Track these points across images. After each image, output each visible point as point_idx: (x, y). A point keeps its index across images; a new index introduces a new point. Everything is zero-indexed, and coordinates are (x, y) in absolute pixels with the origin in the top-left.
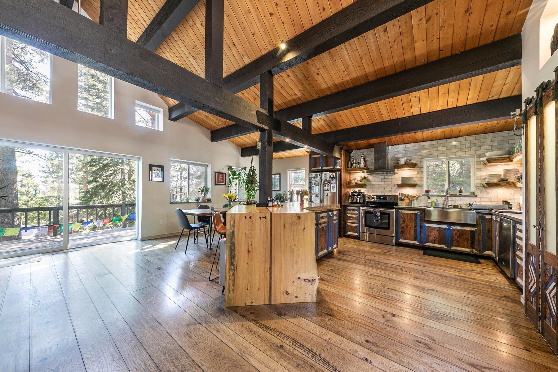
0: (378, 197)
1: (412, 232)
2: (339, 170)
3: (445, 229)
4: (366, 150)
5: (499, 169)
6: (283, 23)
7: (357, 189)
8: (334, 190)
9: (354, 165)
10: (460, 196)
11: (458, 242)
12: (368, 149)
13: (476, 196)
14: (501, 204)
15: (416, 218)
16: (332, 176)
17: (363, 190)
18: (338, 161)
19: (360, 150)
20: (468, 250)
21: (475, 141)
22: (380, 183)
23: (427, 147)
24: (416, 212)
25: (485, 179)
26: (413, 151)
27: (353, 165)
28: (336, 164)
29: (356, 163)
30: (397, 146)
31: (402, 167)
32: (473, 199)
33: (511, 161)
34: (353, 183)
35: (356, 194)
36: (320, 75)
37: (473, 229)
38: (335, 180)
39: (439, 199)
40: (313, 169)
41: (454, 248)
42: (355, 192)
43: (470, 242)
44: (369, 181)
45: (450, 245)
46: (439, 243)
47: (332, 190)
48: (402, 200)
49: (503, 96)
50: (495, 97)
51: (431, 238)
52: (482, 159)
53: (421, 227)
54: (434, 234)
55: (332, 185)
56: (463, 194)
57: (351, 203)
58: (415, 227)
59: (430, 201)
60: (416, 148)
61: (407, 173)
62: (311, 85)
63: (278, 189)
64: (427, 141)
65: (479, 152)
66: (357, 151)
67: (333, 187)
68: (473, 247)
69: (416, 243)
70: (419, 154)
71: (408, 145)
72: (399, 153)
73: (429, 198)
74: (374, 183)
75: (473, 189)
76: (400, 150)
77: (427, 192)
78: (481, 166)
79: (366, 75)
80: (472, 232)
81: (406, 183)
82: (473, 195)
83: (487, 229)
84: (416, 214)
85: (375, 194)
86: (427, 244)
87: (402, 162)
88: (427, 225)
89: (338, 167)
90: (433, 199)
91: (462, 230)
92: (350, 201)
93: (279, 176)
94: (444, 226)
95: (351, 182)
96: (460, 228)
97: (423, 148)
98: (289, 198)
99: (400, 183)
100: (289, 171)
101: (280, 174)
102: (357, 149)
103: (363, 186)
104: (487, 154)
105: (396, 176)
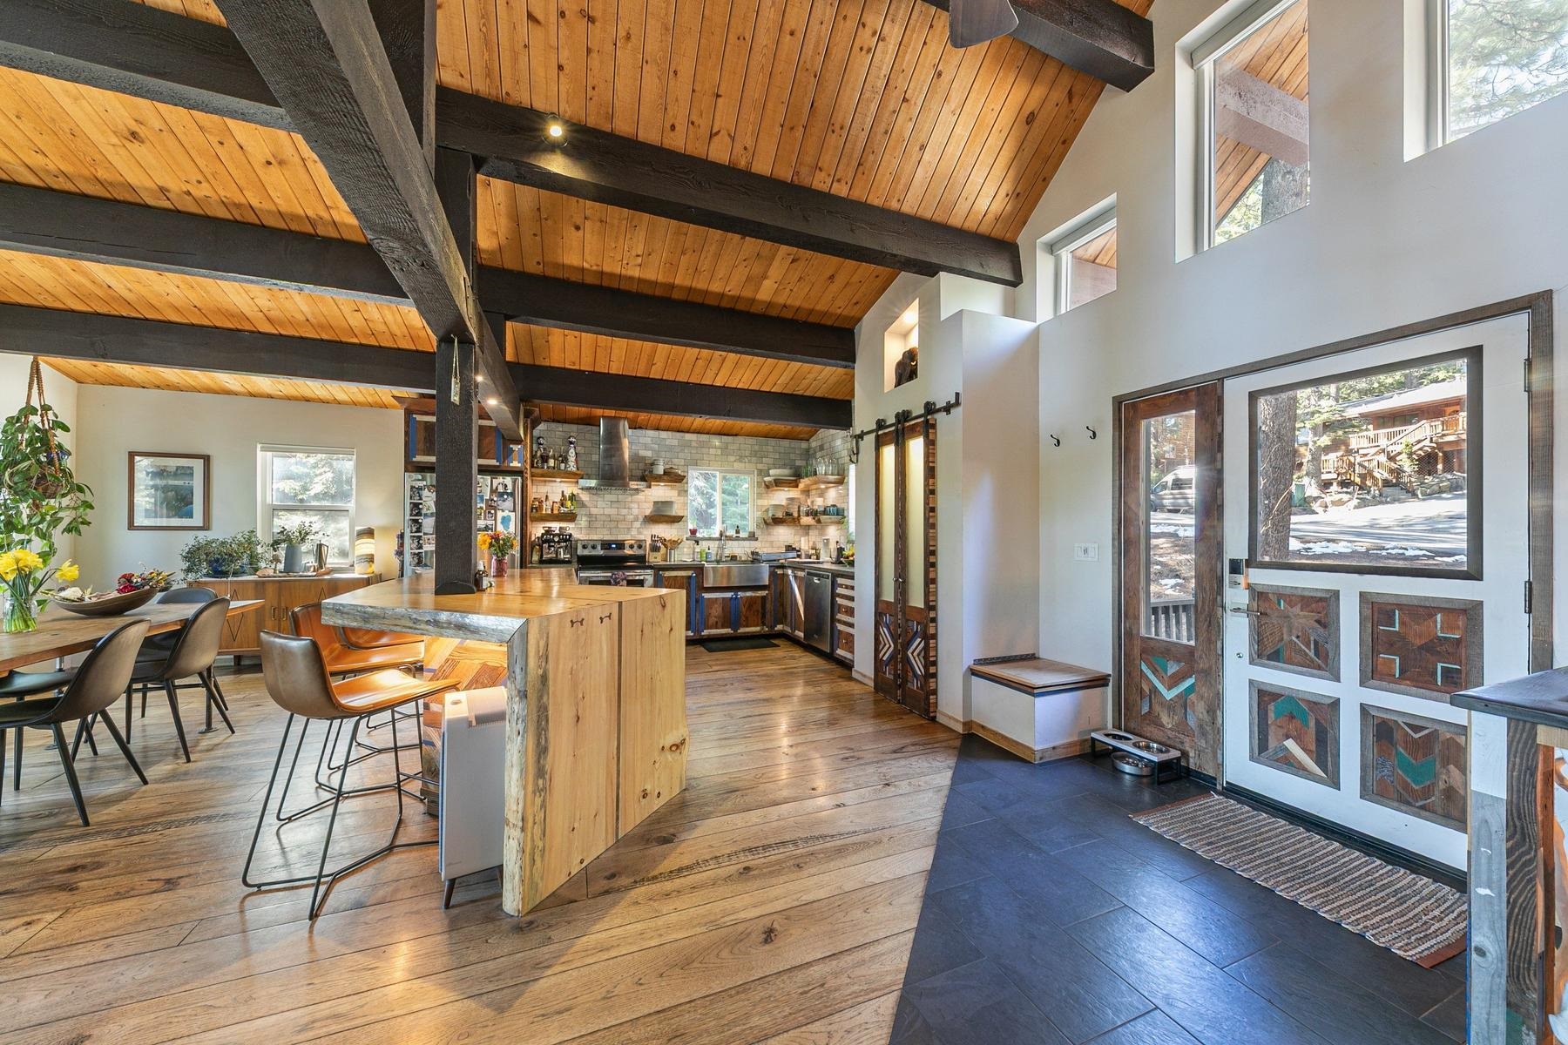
0: (606, 545)
2: (520, 473)
3: (730, 599)
4: (574, 427)
5: (781, 497)
6: (560, 68)
7: (556, 526)
8: (506, 526)
9: (551, 463)
10: (738, 538)
11: (747, 618)
12: (581, 427)
13: (757, 539)
14: (783, 550)
15: (689, 584)
16: (501, 489)
17: (570, 528)
18: (516, 448)
19: (560, 425)
20: (758, 629)
21: (756, 448)
22: (607, 511)
23: (694, 444)
24: (689, 573)
25: (767, 511)
26: (670, 448)
27: (547, 462)
28: (508, 454)
29: (554, 457)
30: (644, 431)
31: (658, 478)
32: (753, 543)
33: (797, 487)
34: (546, 509)
35: (556, 539)
36: (581, 232)
37: (764, 593)
38: (510, 498)
39: (712, 544)
40: (419, 458)
41: (742, 630)
42: (548, 532)
43: (760, 615)
44: (583, 505)
45: (735, 627)
46: (723, 627)
48: (655, 549)
49: (808, 393)
50: (800, 393)
51: (712, 620)
52: (767, 479)
53: (697, 601)
54: (716, 611)
55: (500, 514)
56: (742, 535)
57: (542, 562)
59: (698, 549)
60: (675, 442)
61: (660, 492)
63: (197, 520)
64: (693, 433)
65: (760, 466)
66: (553, 425)
67: (505, 520)
68: (763, 624)
70: (681, 455)
71: (664, 434)
72: (646, 447)
73: (697, 542)
74: (594, 511)
75: (753, 527)
76: (648, 441)
77: (693, 532)
78: (763, 489)
79: (672, 286)
80: (764, 598)
81: (661, 515)
82: (752, 537)
83: (778, 591)
84: (690, 577)
85: (595, 537)
86: (706, 632)
87: (660, 470)
88: (707, 596)
89: (515, 464)
90: (704, 544)
91: (751, 597)
92: (536, 558)
93: (198, 465)
94: (729, 595)
95: (540, 507)
96: (749, 594)
97: (688, 445)
98: (276, 559)
99: (648, 512)
100: (263, 449)
101: (207, 459)
102: (554, 421)
103: (571, 517)
104: (772, 472)
105: (641, 497)
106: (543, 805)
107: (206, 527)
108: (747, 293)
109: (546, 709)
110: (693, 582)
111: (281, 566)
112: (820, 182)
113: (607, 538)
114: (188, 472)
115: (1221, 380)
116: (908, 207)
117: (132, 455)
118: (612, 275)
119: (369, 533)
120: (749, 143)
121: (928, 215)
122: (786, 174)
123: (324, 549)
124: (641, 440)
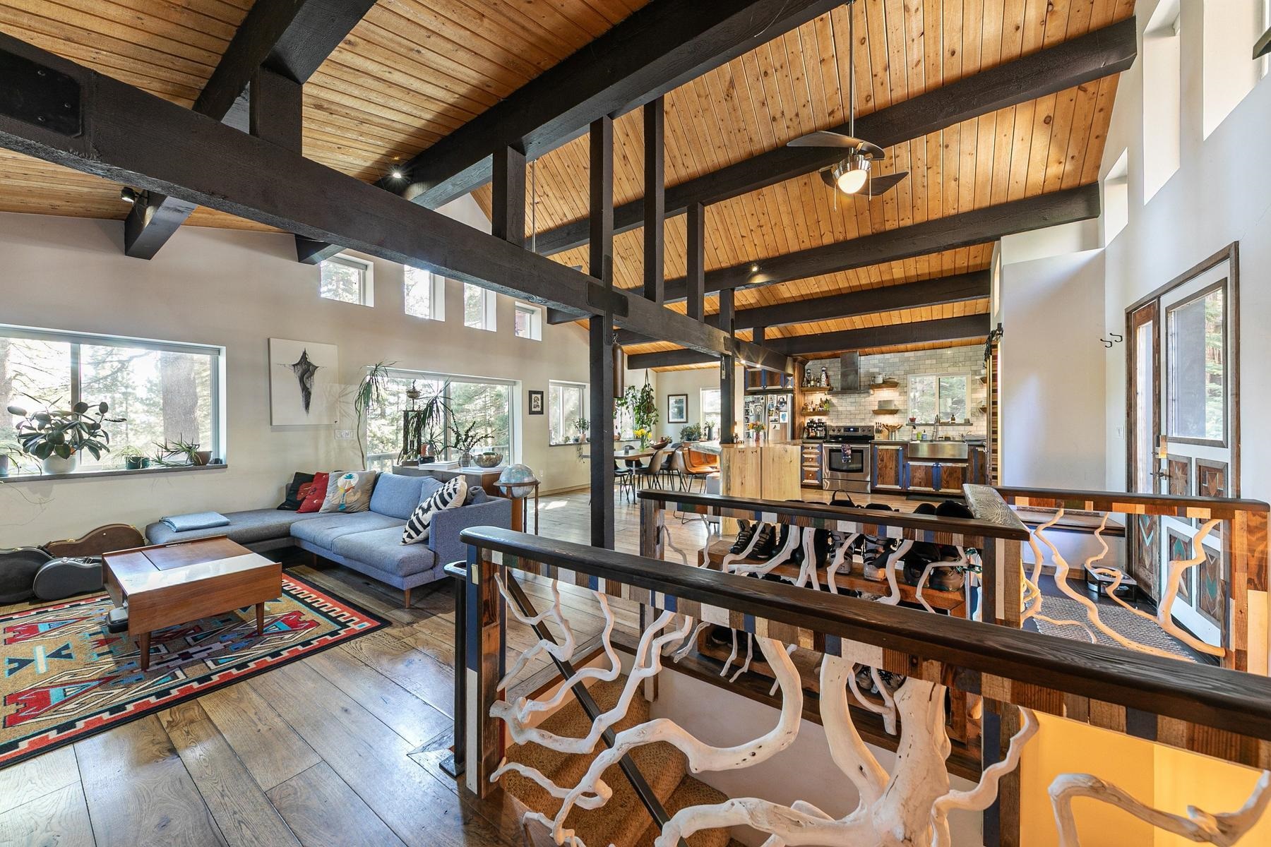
0: (847, 429)
1: (893, 473)
2: (791, 391)
3: (933, 467)
4: (828, 360)
6: (755, 245)
7: (816, 418)
8: (784, 420)
9: (812, 383)
10: (953, 424)
11: (947, 482)
12: (831, 361)
13: (972, 425)
15: (898, 455)
16: (781, 400)
17: (824, 419)
18: (790, 378)
19: (819, 360)
20: (959, 491)
21: (971, 354)
22: (849, 408)
23: (912, 359)
24: (898, 447)
26: (893, 364)
27: (810, 383)
28: (786, 382)
29: (814, 380)
30: (873, 356)
31: (879, 386)
32: (968, 428)
34: (810, 408)
35: (814, 426)
37: (965, 465)
38: (785, 405)
39: (927, 428)
40: (749, 389)
41: (942, 490)
42: (812, 422)
43: (960, 481)
44: (833, 405)
45: (937, 487)
46: (925, 486)
47: (781, 421)
48: (879, 431)
51: (916, 480)
52: (977, 377)
53: (904, 466)
54: (920, 475)
55: (781, 413)
56: (957, 421)
57: (808, 438)
58: (896, 467)
59: (915, 432)
60: (897, 360)
61: (885, 394)
63: (685, 419)
64: (912, 351)
65: (974, 368)
66: (816, 361)
67: (783, 416)
69: (898, 487)
70: (901, 368)
71: (887, 356)
72: (875, 366)
73: (915, 428)
74: (840, 409)
75: (968, 416)
76: (876, 361)
77: (913, 420)
78: (977, 386)
80: (964, 469)
81: (884, 409)
82: (968, 423)
83: (979, 464)
84: (898, 450)
85: (841, 425)
86: (911, 488)
87: (880, 380)
88: (911, 463)
89: (790, 387)
90: (920, 429)
91: (952, 467)
92: (805, 436)
93: (685, 398)
94: (931, 464)
95: (807, 409)
96: (949, 464)
97: (908, 360)
99: (876, 408)
100: (703, 390)
101: (687, 395)
102: (816, 359)
103: (824, 413)
105: (871, 398)
107: (687, 422)
110: (901, 454)
113: (849, 424)
114: (682, 402)
115: (1159, 297)
117: (669, 397)
120: (841, 229)
122: (867, 231)
124: (870, 363)
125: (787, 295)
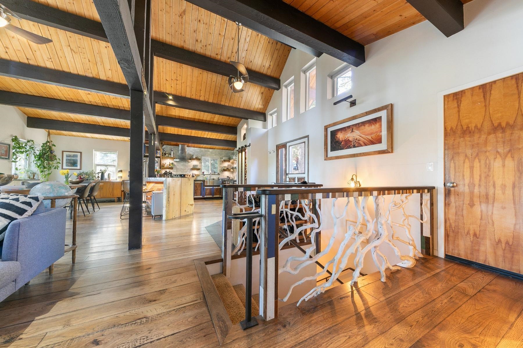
1: (200, 192)
2: (159, 157)
3: (212, 188)
4: (173, 146)
5: (226, 164)
6: (171, 87)
7: (168, 170)
9: (167, 155)
10: (215, 174)
11: (216, 193)
12: (175, 146)
13: (220, 175)
14: (226, 177)
17: (171, 171)
18: (158, 151)
19: (169, 146)
20: (219, 196)
21: (220, 152)
22: (181, 167)
24: (201, 182)
25: (222, 168)
26: (197, 152)
27: (166, 155)
28: (156, 153)
29: (168, 154)
30: (191, 148)
31: (194, 159)
32: (219, 176)
33: (230, 162)
34: (166, 166)
35: (168, 173)
36: (175, 110)
38: (157, 163)
39: (208, 176)
41: (214, 196)
42: (166, 172)
43: (219, 193)
44: (175, 165)
45: (213, 195)
46: (210, 195)
49: (230, 140)
50: (228, 140)
51: (207, 194)
52: (222, 160)
53: (203, 189)
54: (208, 191)
58: (201, 189)
59: (204, 177)
60: (199, 150)
61: (195, 163)
62: (166, 111)
63: (78, 167)
64: (203, 148)
65: (220, 157)
66: (168, 146)
68: (220, 195)
69: (201, 197)
70: (200, 154)
71: (195, 148)
72: (192, 152)
73: (204, 175)
74: (178, 167)
75: (218, 172)
76: (192, 150)
77: (203, 173)
78: (221, 162)
79: (195, 119)
81: (195, 168)
82: (219, 174)
86: (205, 196)
87: (195, 157)
88: (206, 188)
89: (158, 155)
90: (206, 176)
93: (79, 154)
94: (211, 187)
95: (164, 166)
96: (216, 187)
97: (202, 151)
98: (98, 177)
99: (192, 167)
100: (95, 151)
101: (81, 153)
102: (168, 145)
103: (172, 168)
104: (223, 158)
105: (190, 164)
106: (169, 205)
107: (80, 169)
108: (212, 120)
109: (169, 191)
110: (202, 184)
111: (100, 179)
112: (222, 103)
113: (181, 174)
114: (76, 156)
115: (287, 143)
116: (242, 107)
117: (63, 152)
118: (182, 117)
119: (121, 171)
120: (208, 97)
121: (246, 108)
122: (215, 102)
123: (110, 175)
124: (190, 150)
125: (174, 114)
